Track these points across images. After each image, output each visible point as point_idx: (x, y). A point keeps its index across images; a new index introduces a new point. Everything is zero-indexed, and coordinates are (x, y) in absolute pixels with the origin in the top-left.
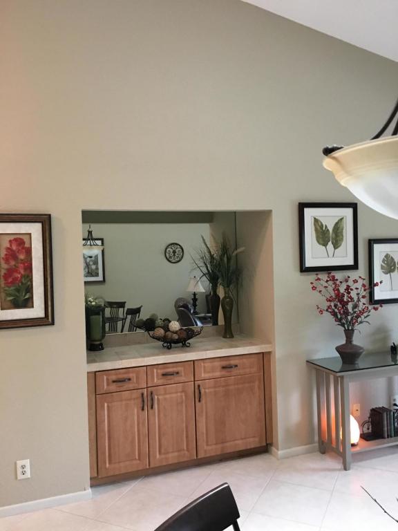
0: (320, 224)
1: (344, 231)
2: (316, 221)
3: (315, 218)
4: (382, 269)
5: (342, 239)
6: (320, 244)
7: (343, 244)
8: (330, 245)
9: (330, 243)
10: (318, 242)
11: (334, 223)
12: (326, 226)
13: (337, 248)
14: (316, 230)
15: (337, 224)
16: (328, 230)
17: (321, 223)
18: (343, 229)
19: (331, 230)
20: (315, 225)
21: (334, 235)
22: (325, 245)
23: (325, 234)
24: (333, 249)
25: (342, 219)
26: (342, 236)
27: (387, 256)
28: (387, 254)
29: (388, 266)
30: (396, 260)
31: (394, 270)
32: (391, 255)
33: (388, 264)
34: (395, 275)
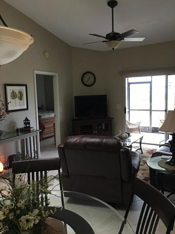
4: (11, 97)
28: (13, 91)
29: (14, 96)
30: (17, 93)
31: (16, 98)
32: (15, 91)
33: (13, 95)
34: (17, 99)
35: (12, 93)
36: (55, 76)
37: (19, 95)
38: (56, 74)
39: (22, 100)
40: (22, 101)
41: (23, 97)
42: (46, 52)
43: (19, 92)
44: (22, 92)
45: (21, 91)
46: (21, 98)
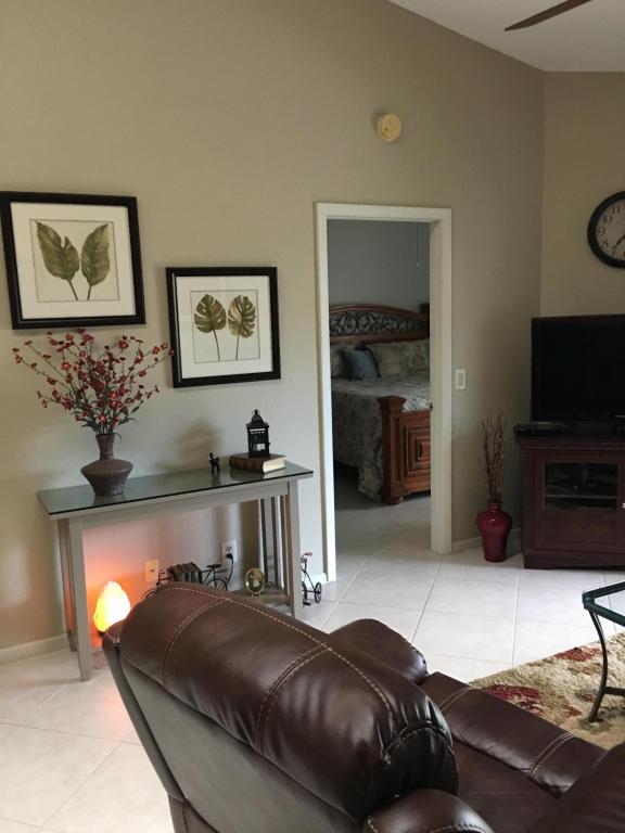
0: (52, 236)
1: (110, 250)
2: (42, 229)
3: (39, 224)
4: (197, 322)
5: (107, 267)
6: (56, 275)
7: (110, 276)
8: (79, 278)
9: (79, 274)
10: (50, 270)
11: (86, 236)
12: (67, 239)
13: (96, 283)
14: (44, 247)
15: (92, 237)
16: (72, 248)
17: (55, 233)
18: (107, 248)
19: (79, 251)
20: (40, 238)
21: (87, 259)
22: (68, 276)
23: (65, 256)
24: (88, 285)
25: (103, 228)
26: (107, 260)
27: (206, 299)
28: (207, 296)
29: (210, 316)
30: (226, 306)
31: (221, 325)
32: (216, 297)
33: (209, 313)
34: (226, 334)
35: (199, 308)
36: (437, 222)
37: (237, 315)
38: (442, 215)
39: (249, 334)
40: (250, 338)
41: (255, 322)
42: (385, 114)
43: (236, 302)
44: (252, 299)
45: (246, 298)
46: (244, 327)
